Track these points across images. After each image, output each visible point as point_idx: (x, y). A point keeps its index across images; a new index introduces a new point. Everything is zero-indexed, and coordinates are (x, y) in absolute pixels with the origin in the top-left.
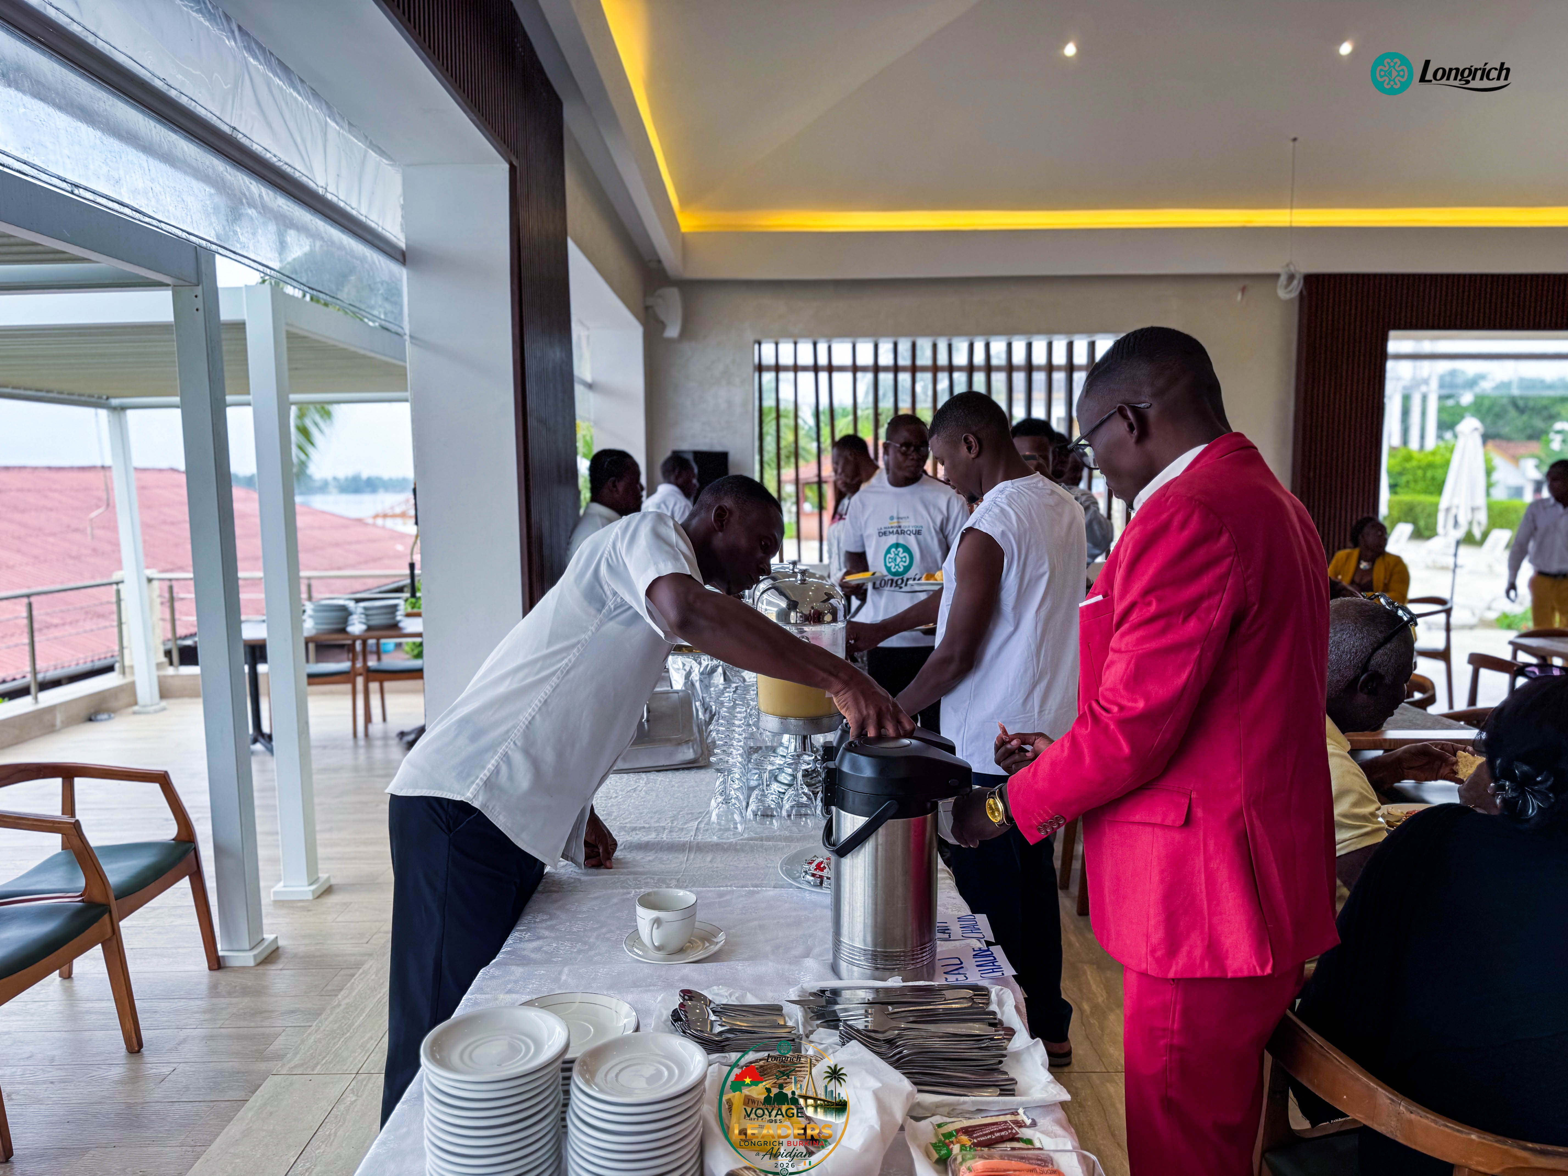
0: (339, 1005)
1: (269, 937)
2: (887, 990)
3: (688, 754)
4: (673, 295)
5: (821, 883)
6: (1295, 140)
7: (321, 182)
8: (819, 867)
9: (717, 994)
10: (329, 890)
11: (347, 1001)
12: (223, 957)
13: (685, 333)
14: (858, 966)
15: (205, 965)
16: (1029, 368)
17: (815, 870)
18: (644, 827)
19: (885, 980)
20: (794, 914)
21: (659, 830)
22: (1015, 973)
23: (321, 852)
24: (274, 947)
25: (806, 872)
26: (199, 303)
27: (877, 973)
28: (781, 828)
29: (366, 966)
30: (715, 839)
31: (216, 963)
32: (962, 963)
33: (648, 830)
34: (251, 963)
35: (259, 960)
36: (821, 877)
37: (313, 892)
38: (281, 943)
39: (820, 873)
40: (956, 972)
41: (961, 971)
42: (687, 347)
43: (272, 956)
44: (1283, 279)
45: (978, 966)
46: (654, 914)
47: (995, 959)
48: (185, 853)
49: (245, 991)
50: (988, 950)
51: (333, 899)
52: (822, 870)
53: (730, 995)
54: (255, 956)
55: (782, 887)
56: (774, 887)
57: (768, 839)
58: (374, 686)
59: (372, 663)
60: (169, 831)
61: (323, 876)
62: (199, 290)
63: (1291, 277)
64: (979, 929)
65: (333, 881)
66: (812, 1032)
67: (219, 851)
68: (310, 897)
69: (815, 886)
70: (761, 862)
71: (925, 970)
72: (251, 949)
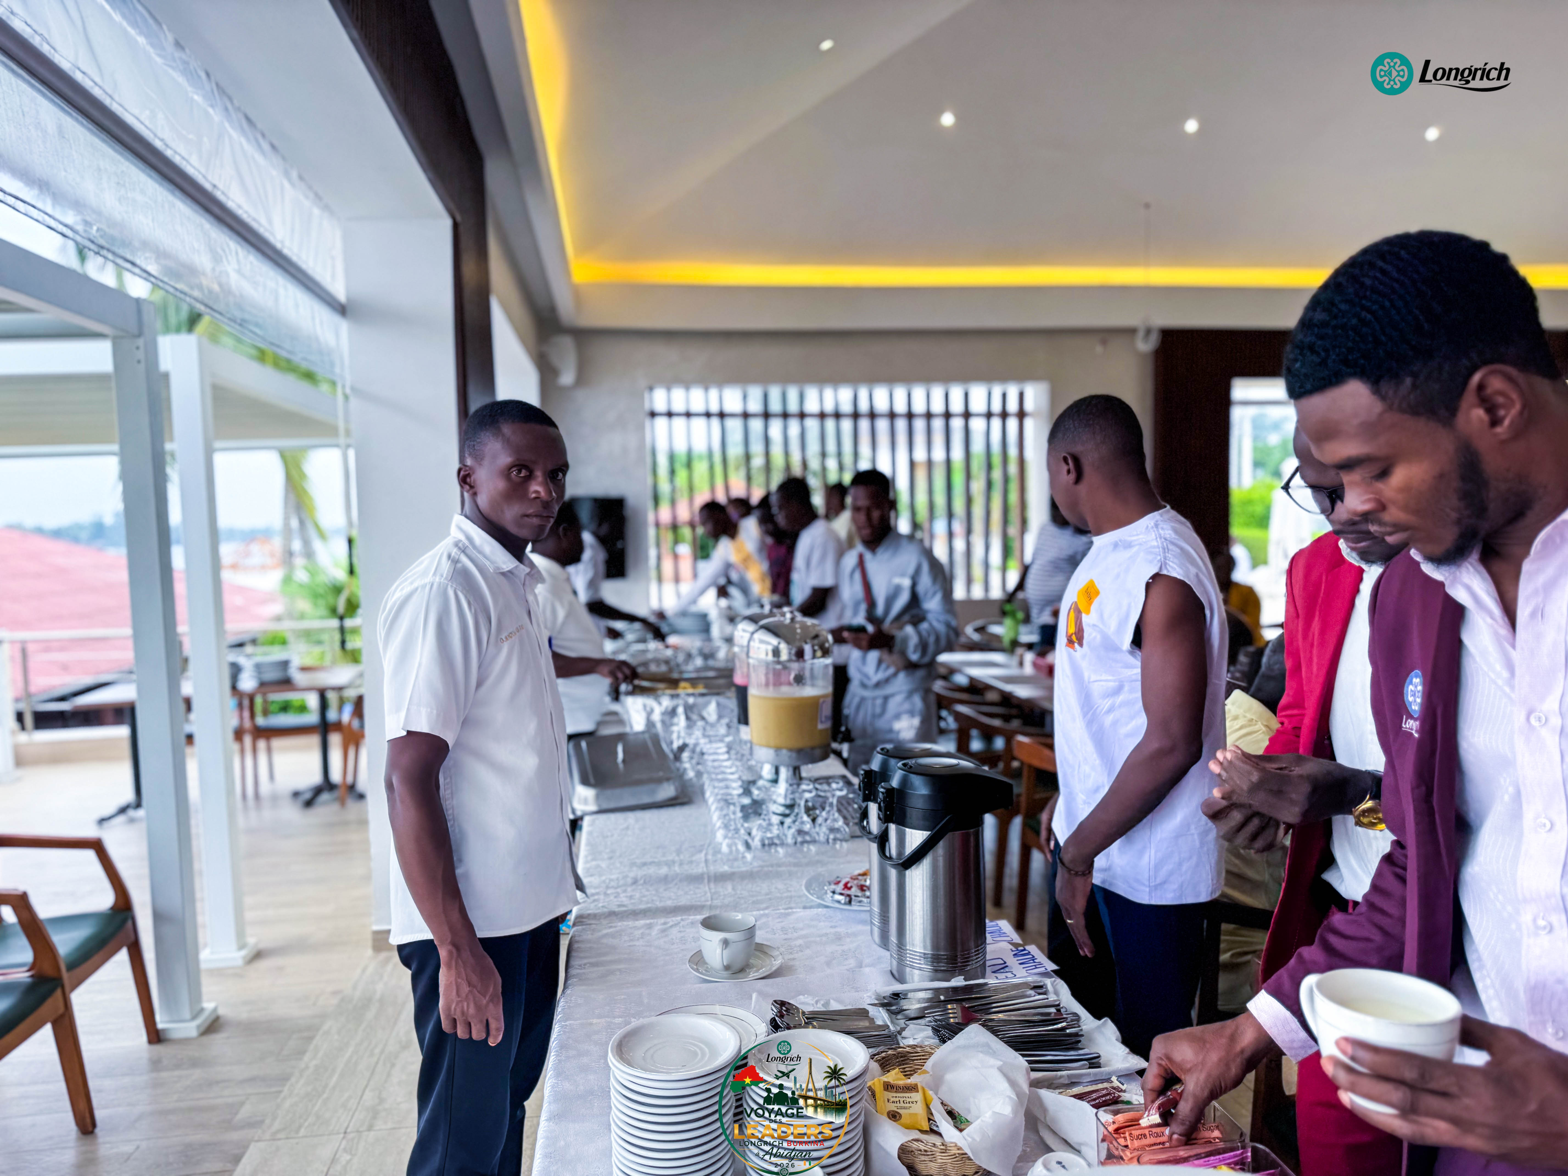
0: (307, 1067)
1: (208, 1005)
2: (955, 989)
3: (668, 791)
4: (566, 344)
5: (850, 902)
6: (1147, 206)
7: (279, 236)
8: (846, 886)
9: (803, 1003)
10: (258, 955)
11: (314, 1062)
12: (164, 1030)
13: (581, 380)
14: (920, 969)
15: (144, 1038)
16: (910, 416)
17: (843, 889)
18: (653, 862)
19: (949, 981)
20: (833, 930)
21: (670, 864)
22: (1055, 967)
23: (249, 915)
24: (213, 1017)
25: (834, 892)
26: (140, 354)
27: (940, 975)
28: (787, 855)
29: (326, 1027)
30: (726, 868)
31: (155, 1036)
32: (1005, 963)
33: (659, 864)
34: (194, 1033)
35: (202, 1029)
36: (849, 896)
37: (244, 958)
38: (221, 1012)
39: (848, 892)
40: (1002, 971)
41: (1007, 970)
42: (580, 395)
43: (213, 1026)
44: (1141, 334)
45: (1020, 964)
46: (720, 935)
47: (1033, 957)
48: (124, 921)
49: (195, 1063)
50: (1025, 950)
51: (263, 965)
52: (849, 889)
53: (817, 1002)
54: (198, 1027)
55: (811, 907)
56: (805, 908)
57: (779, 865)
58: (262, 744)
59: (260, 721)
60: (105, 900)
61: (251, 941)
62: (140, 342)
63: (1148, 331)
64: (1004, 933)
65: (262, 946)
66: (903, 1029)
67: (159, 917)
68: (240, 962)
69: (845, 904)
70: (780, 886)
71: (979, 970)
72: (194, 1018)
